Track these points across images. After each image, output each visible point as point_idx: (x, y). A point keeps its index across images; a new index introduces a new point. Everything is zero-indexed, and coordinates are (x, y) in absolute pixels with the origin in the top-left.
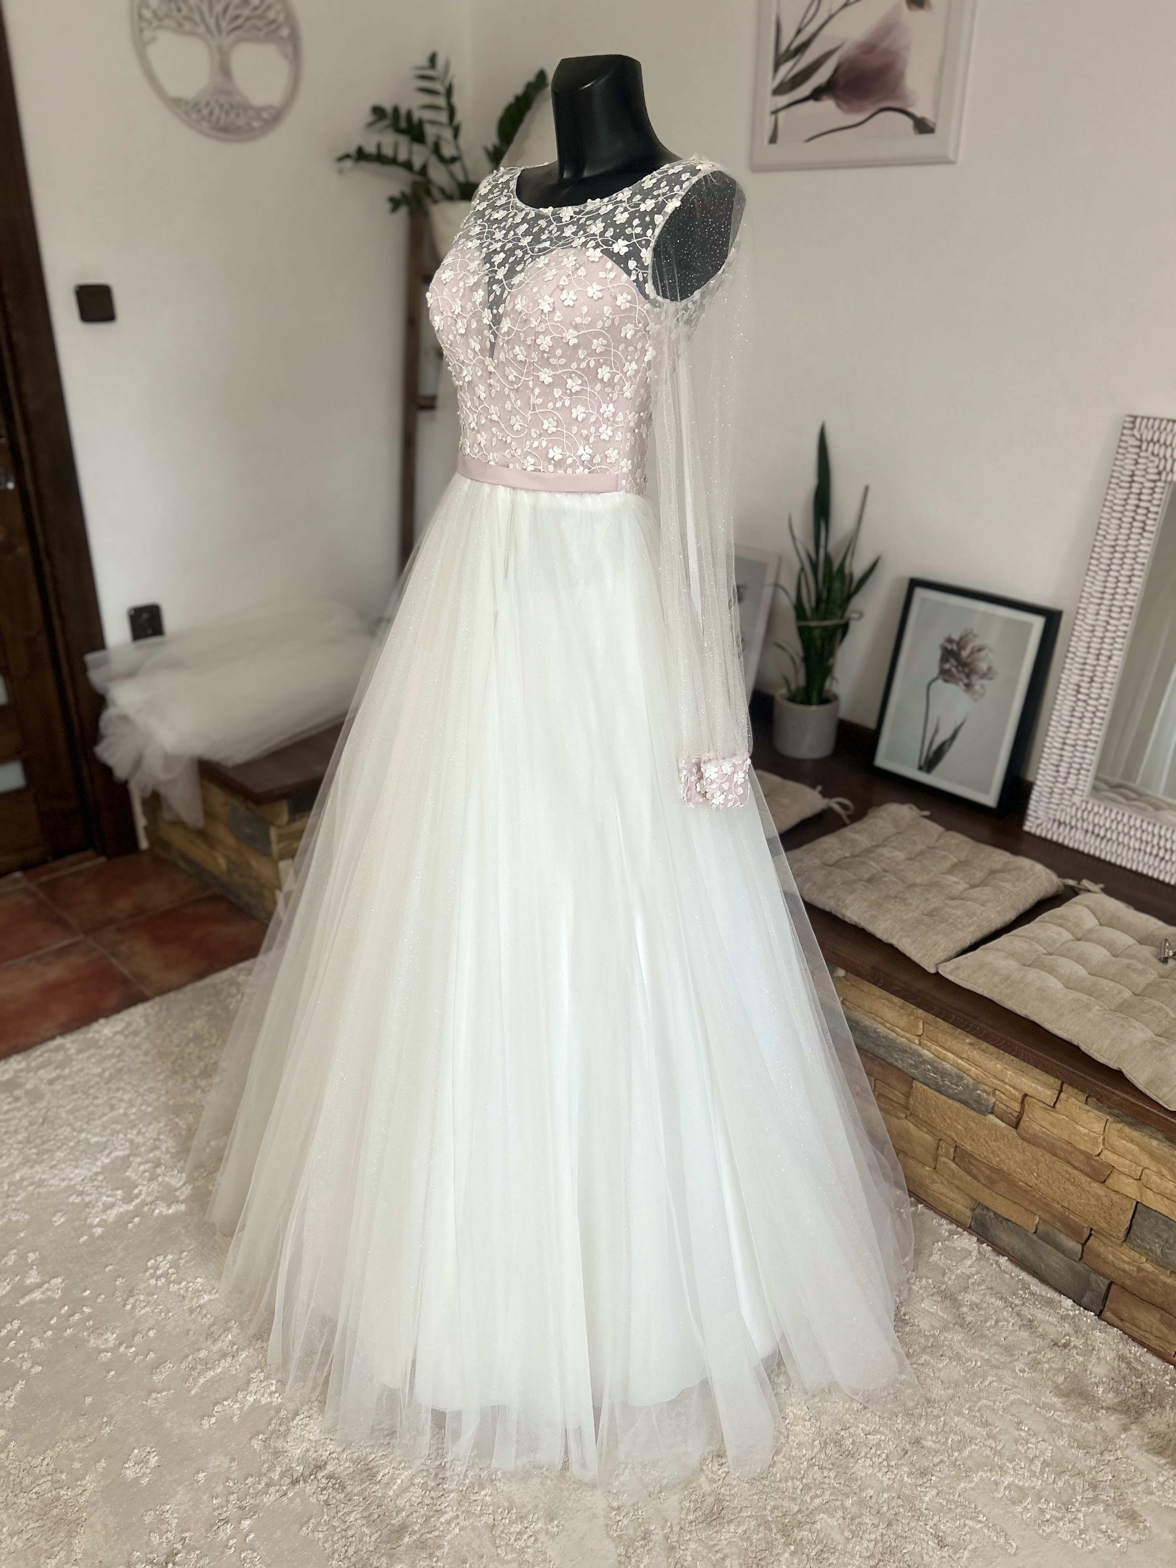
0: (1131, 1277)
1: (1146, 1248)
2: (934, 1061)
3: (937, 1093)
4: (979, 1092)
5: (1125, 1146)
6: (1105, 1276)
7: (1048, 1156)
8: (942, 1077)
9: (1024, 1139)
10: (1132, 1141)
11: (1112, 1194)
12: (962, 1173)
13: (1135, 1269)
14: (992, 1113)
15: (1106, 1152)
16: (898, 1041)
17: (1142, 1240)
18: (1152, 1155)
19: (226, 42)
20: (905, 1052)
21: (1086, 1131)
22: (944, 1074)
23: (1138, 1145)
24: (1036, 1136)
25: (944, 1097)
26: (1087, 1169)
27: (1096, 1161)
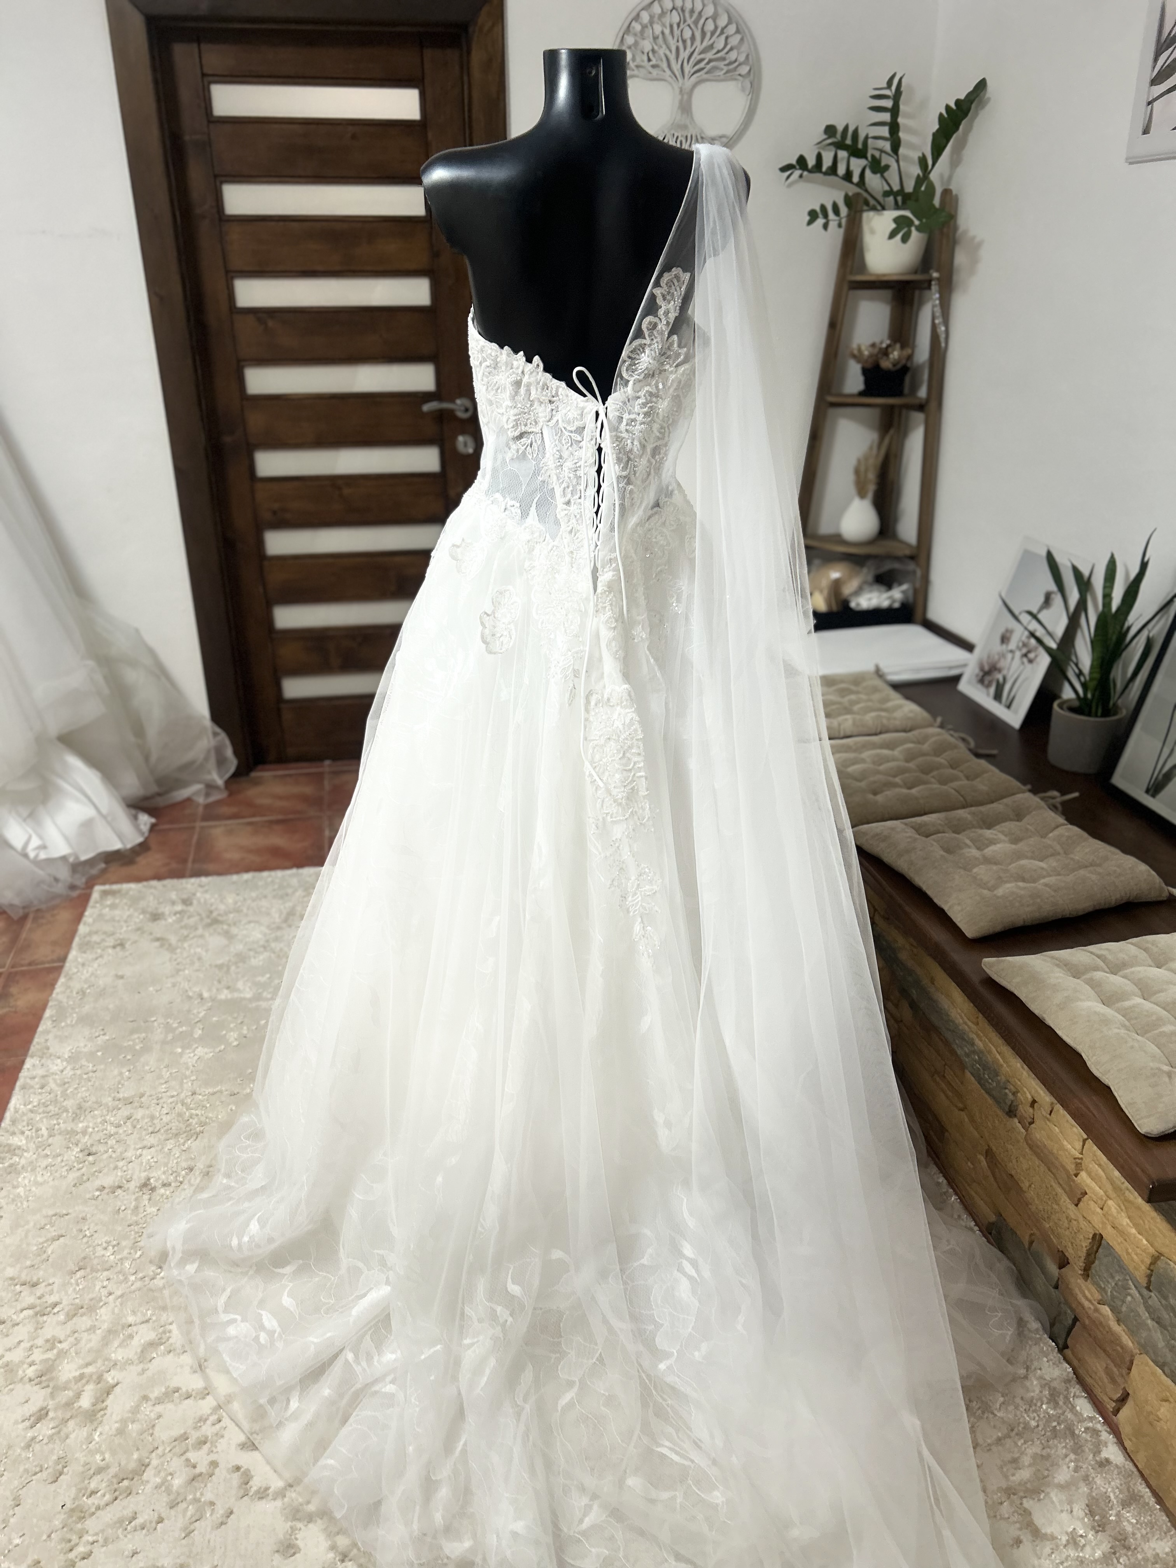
0: (1089, 1317)
1: (1101, 1287)
2: (982, 1052)
3: (979, 1086)
4: (1007, 1091)
5: (1097, 1171)
6: (1073, 1310)
7: (1043, 1168)
8: (984, 1070)
9: (1031, 1148)
10: (1100, 1165)
11: (1081, 1219)
12: (989, 1173)
13: (1092, 1308)
14: (1015, 1116)
15: (1083, 1174)
16: (960, 1028)
17: (1099, 1276)
18: (1112, 1183)
19: (689, 83)
20: (963, 1039)
21: (1069, 1146)
22: (985, 1067)
23: (1103, 1171)
24: (1038, 1147)
25: (983, 1091)
26: (1067, 1189)
27: (1074, 1181)
